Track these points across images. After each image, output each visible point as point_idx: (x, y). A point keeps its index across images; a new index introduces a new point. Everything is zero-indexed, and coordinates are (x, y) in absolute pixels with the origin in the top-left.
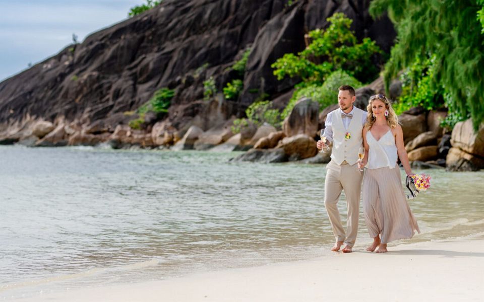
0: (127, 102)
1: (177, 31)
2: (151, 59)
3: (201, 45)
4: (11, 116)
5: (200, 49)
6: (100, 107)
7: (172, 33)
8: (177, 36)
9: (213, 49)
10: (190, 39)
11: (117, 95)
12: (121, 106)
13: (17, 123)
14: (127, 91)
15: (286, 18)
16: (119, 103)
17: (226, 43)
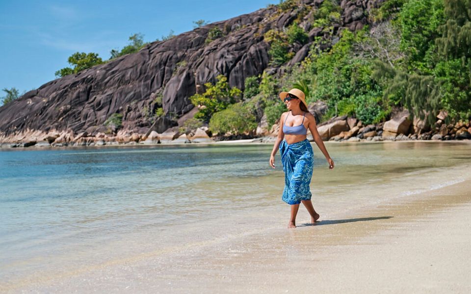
0: (93, 120)
1: (112, 84)
2: (100, 97)
3: (129, 90)
4: (15, 130)
5: (130, 92)
6: (77, 124)
7: (108, 84)
8: (112, 86)
9: (137, 92)
10: (121, 87)
11: (86, 117)
12: (90, 123)
13: (21, 134)
14: (92, 115)
15: (181, 77)
16: (89, 121)
17: (143, 89)
